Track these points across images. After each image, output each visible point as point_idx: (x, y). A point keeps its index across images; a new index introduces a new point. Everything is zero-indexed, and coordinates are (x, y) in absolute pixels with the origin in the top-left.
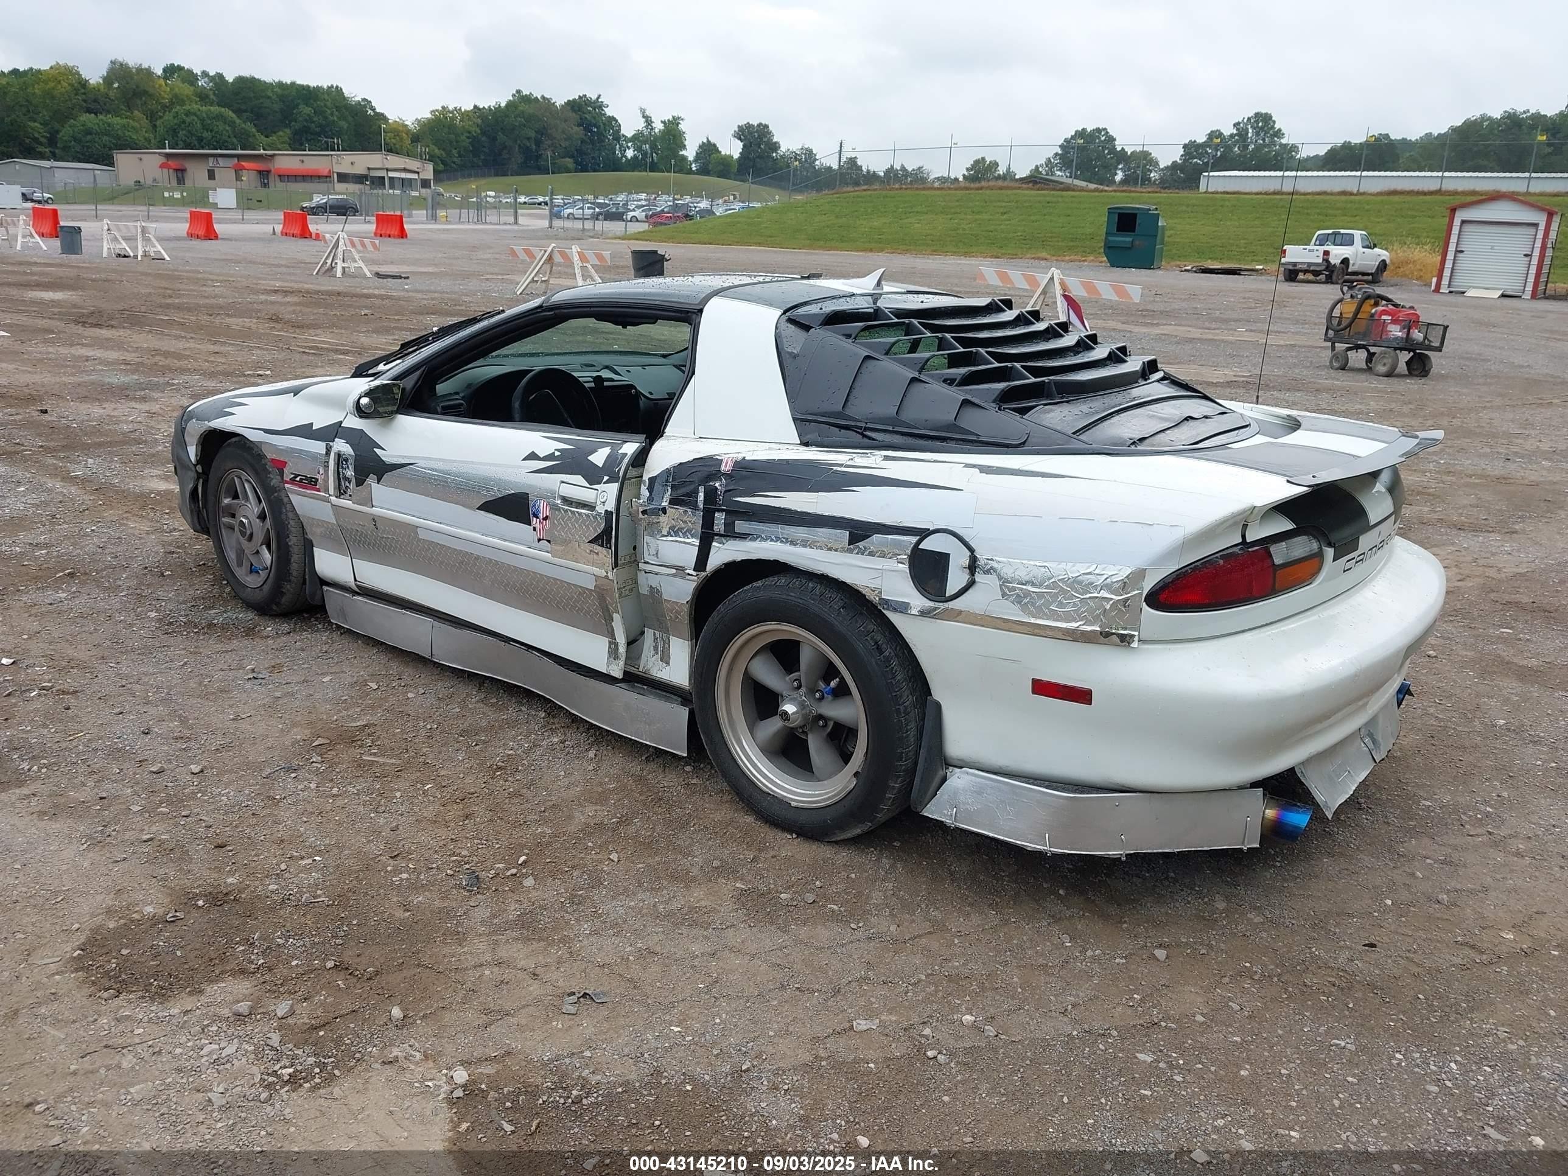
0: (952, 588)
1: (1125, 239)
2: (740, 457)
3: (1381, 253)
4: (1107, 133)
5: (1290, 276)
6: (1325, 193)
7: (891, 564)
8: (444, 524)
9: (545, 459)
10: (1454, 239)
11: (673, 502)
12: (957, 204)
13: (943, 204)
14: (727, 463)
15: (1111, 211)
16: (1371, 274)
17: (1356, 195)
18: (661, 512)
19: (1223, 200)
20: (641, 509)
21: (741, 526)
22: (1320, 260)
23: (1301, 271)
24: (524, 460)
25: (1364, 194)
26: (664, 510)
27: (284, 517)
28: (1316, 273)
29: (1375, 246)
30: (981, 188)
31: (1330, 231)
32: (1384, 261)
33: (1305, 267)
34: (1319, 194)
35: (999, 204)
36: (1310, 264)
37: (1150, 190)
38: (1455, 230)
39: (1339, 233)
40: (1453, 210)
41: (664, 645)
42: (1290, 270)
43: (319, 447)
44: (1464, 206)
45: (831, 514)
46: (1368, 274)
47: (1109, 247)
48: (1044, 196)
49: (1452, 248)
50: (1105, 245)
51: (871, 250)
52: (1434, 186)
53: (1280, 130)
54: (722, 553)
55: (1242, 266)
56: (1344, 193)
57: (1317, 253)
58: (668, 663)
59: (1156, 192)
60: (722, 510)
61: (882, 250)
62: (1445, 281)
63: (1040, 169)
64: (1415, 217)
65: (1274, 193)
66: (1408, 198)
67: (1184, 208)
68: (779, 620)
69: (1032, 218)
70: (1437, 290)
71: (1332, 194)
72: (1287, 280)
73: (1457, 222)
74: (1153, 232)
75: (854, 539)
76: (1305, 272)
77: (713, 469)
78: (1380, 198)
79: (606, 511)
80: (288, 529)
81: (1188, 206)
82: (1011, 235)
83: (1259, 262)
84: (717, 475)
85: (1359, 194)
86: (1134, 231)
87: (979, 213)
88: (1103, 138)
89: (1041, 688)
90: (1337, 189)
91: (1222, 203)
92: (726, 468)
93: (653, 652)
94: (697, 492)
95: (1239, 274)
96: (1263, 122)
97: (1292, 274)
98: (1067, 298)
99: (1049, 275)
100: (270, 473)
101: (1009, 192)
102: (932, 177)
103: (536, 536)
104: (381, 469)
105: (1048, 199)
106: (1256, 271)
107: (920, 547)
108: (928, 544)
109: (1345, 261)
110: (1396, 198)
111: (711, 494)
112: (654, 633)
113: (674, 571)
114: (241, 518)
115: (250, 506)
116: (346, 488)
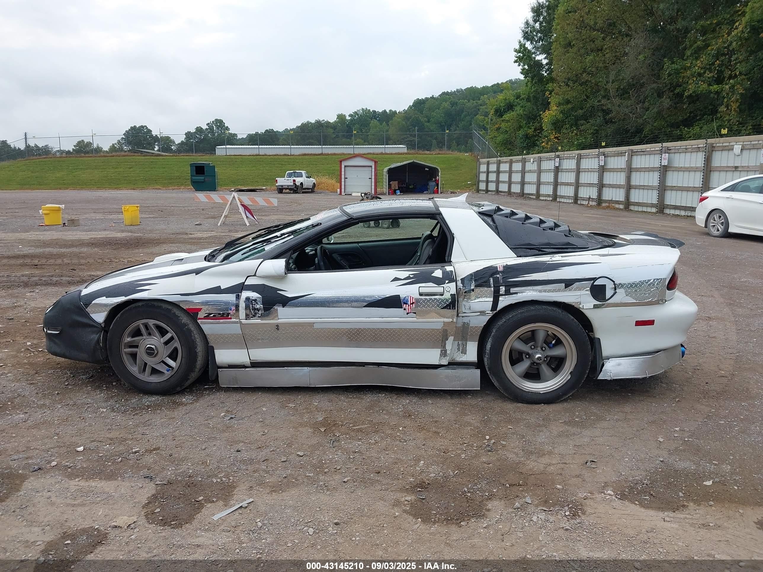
0: (608, 295)
1: (200, 178)
2: (505, 264)
3: (312, 180)
4: (147, 128)
5: (280, 190)
6: (278, 155)
7: (583, 292)
8: (336, 318)
9: (405, 279)
10: (343, 173)
11: (476, 286)
12: (103, 164)
13: (95, 164)
14: (500, 267)
15: (192, 165)
16: (311, 189)
17: (290, 156)
18: (472, 291)
19: (235, 159)
20: (464, 291)
21: (513, 290)
22: (292, 184)
23: (284, 189)
24: (391, 281)
25: (293, 155)
26: (473, 290)
27: (193, 338)
28: (290, 189)
29: (310, 177)
30: (113, 156)
31: (292, 171)
32: (314, 183)
33: (286, 187)
34: (275, 155)
35: (126, 163)
36: (288, 186)
37: (200, 155)
38: (343, 170)
39: (296, 172)
40: (341, 162)
41: (463, 346)
42: (280, 188)
43: (231, 298)
44: (345, 160)
45: (555, 279)
46: (309, 189)
47: (193, 182)
48: (149, 159)
49: (343, 177)
50: (191, 181)
51: (60, 189)
52: (319, 152)
53: (227, 127)
54: (504, 302)
55: (257, 188)
56: (285, 155)
57: (291, 181)
58: (465, 353)
59: (203, 156)
60: (503, 286)
61: (67, 189)
62: (343, 190)
63: (115, 146)
64: (316, 165)
65: (256, 155)
66: (312, 157)
67: (220, 163)
68: (535, 322)
69: (146, 169)
70: (341, 194)
71: (281, 155)
72: (279, 193)
73: (343, 167)
74: (213, 175)
75: (567, 286)
76: (286, 189)
77: (494, 270)
78: (300, 157)
79: (451, 295)
80: (196, 343)
81: (220, 162)
82: (138, 178)
83: (264, 185)
84: (497, 272)
85: (291, 155)
86: (204, 174)
87: (117, 168)
88: (145, 130)
89: (639, 323)
90: (282, 153)
91: (235, 160)
92: (500, 269)
93: (457, 351)
94: (489, 280)
95: (256, 191)
96: (219, 123)
97: (281, 190)
98: (243, 205)
99: (232, 196)
100: (179, 317)
101: (130, 158)
102: (55, 150)
103: (405, 312)
104: (285, 301)
105: (151, 160)
106: (263, 189)
107: (594, 284)
108: (597, 283)
109: (302, 184)
110: (307, 157)
111: (496, 281)
112: (458, 343)
113: (479, 313)
114: (148, 346)
115: (156, 338)
116: (256, 314)
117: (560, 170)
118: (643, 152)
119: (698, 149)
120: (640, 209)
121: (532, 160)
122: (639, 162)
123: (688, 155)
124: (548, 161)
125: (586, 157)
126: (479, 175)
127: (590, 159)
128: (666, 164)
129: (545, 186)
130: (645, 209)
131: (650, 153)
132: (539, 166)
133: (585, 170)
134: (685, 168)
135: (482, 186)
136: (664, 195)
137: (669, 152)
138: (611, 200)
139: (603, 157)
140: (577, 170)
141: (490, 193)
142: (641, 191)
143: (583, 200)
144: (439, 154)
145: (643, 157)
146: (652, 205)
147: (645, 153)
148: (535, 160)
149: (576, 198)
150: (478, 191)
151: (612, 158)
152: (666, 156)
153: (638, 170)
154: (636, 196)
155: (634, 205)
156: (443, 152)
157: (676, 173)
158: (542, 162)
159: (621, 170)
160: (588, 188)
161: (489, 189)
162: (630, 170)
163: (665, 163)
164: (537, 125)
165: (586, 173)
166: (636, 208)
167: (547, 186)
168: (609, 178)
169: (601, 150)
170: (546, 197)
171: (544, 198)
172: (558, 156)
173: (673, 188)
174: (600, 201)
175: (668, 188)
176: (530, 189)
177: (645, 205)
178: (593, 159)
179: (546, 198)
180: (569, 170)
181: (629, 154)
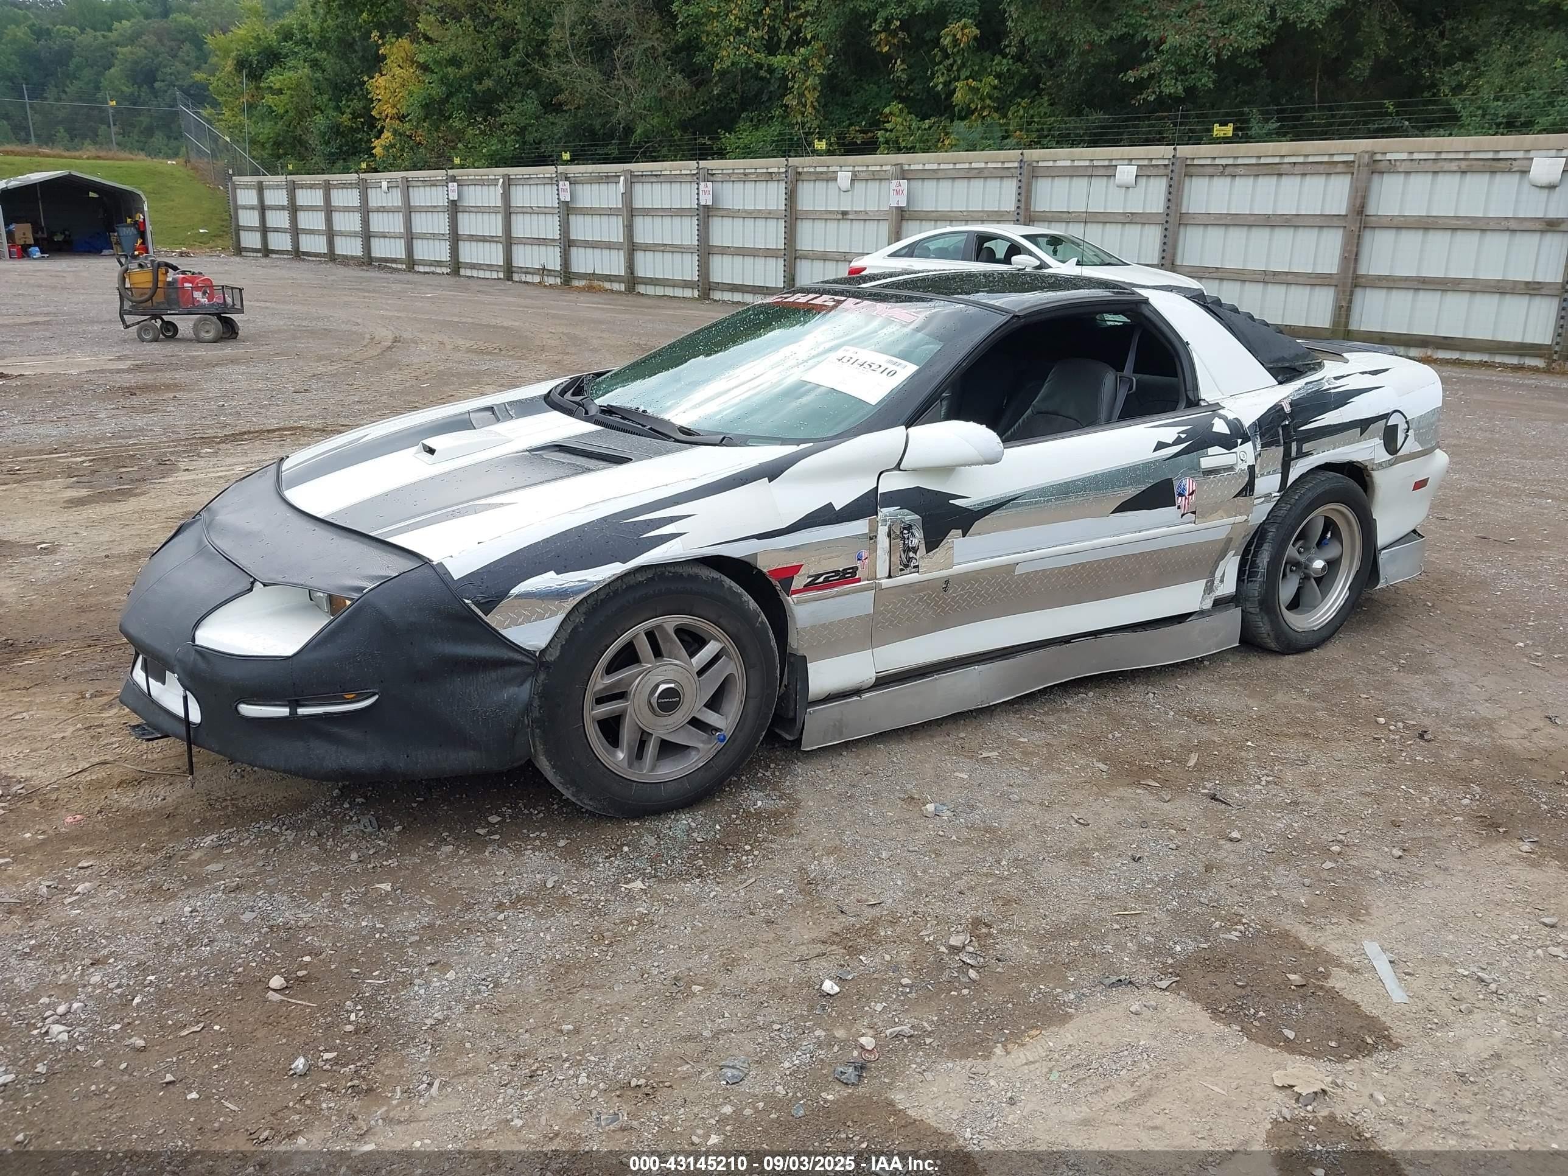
0: (1399, 442)
2: (1288, 399)
7: (1376, 440)
8: (1061, 545)
9: (1175, 443)
11: (1264, 445)
14: (1286, 406)
21: (1306, 447)
24: (1154, 451)
26: (1259, 455)
43: (859, 529)
45: (1350, 420)
54: (1297, 470)
58: (1223, 581)
60: (1294, 440)
75: (1362, 432)
77: (1281, 411)
79: (1249, 466)
84: (1284, 416)
89: (1416, 486)
92: (1286, 409)
94: (1277, 432)
103: (1180, 512)
104: (968, 519)
107: (1384, 427)
108: (1387, 424)
111: (1285, 431)
113: (1264, 499)
114: (662, 687)
115: (678, 662)
116: (910, 559)
117: (460, 209)
118: (657, 177)
119: (770, 177)
120: (660, 291)
121: (384, 185)
122: (647, 196)
123: (750, 186)
124: (428, 189)
125: (522, 182)
126: (236, 213)
127: (534, 188)
128: (710, 203)
129: (425, 242)
130: (669, 292)
131: (672, 180)
132: (406, 198)
133: (524, 210)
134: (745, 211)
135: (251, 240)
136: (708, 263)
137: (711, 178)
138: (594, 274)
139: (567, 183)
140: (505, 209)
141: (274, 256)
142: (659, 255)
143: (526, 273)
144: (99, 158)
145: (657, 187)
146: (686, 284)
147: (662, 179)
148: (394, 184)
149: (509, 270)
150: (239, 251)
151: (587, 187)
152: (707, 187)
153: (647, 212)
154: (647, 266)
155: (646, 284)
156: (111, 154)
157: (728, 222)
158: (411, 189)
159: (610, 212)
160: (536, 248)
161: (271, 247)
162: (630, 213)
163: (707, 200)
164: (356, 104)
165: (527, 217)
166: (650, 290)
167: (431, 242)
168: (579, 228)
169: (561, 169)
170: (431, 265)
171: (427, 269)
172: (454, 179)
173: (725, 251)
174: (567, 276)
175: (715, 250)
176: (387, 249)
177: (670, 283)
178: (541, 188)
179: (433, 269)
180: (483, 210)
181: (626, 180)
